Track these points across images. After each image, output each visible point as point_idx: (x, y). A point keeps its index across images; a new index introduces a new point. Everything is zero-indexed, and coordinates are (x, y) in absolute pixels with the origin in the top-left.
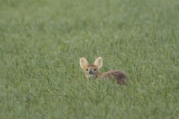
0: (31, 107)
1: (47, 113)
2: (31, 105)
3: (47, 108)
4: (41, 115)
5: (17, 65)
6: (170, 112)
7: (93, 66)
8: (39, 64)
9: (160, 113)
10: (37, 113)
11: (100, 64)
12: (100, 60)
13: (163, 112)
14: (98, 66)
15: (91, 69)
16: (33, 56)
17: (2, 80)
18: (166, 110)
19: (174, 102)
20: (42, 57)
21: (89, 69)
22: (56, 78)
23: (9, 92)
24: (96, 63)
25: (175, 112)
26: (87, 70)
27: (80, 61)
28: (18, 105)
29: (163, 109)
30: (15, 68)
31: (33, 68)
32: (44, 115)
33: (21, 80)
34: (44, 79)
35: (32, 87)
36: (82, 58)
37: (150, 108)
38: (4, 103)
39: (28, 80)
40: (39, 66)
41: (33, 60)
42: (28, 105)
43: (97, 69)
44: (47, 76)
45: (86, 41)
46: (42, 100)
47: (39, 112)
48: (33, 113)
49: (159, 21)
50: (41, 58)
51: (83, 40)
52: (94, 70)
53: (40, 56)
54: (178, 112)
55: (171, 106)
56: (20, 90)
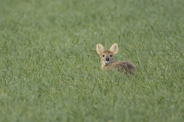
0: (43, 96)
1: (58, 102)
2: (42, 95)
3: (58, 97)
4: (52, 104)
5: (30, 56)
6: (175, 101)
7: (109, 52)
8: (50, 55)
9: (165, 102)
10: (48, 102)
11: (116, 50)
12: (116, 46)
13: (168, 101)
14: (113, 52)
15: (107, 56)
16: (45, 48)
17: (15, 70)
18: (170, 99)
19: (179, 92)
20: (54, 49)
21: (105, 56)
22: (67, 69)
23: (22, 82)
24: (112, 49)
25: (179, 101)
26: (104, 56)
27: (97, 47)
28: (31, 94)
29: (168, 98)
30: (27, 60)
31: (45, 59)
32: (55, 104)
33: (33, 70)
34: (55, 70)
35: (44, 77)
36: (99, 44)
37: (156, 97)
38: (17, 93)
39: (40, 71)
40: (50, 57)
41: (44, 51)
42: (40, 94)
43: (113, 55)
44: (58, 66)
45: (95, 33)
46: (53, 90)
47: (50, 101)
48: (44, 102)
49: (164, 15)
50: (52, 50)
51: (92, 33)
52: (110, 56)
53: (51, 48)
54: (182, 101)
55: (176, 95)
56: (32, 80)
